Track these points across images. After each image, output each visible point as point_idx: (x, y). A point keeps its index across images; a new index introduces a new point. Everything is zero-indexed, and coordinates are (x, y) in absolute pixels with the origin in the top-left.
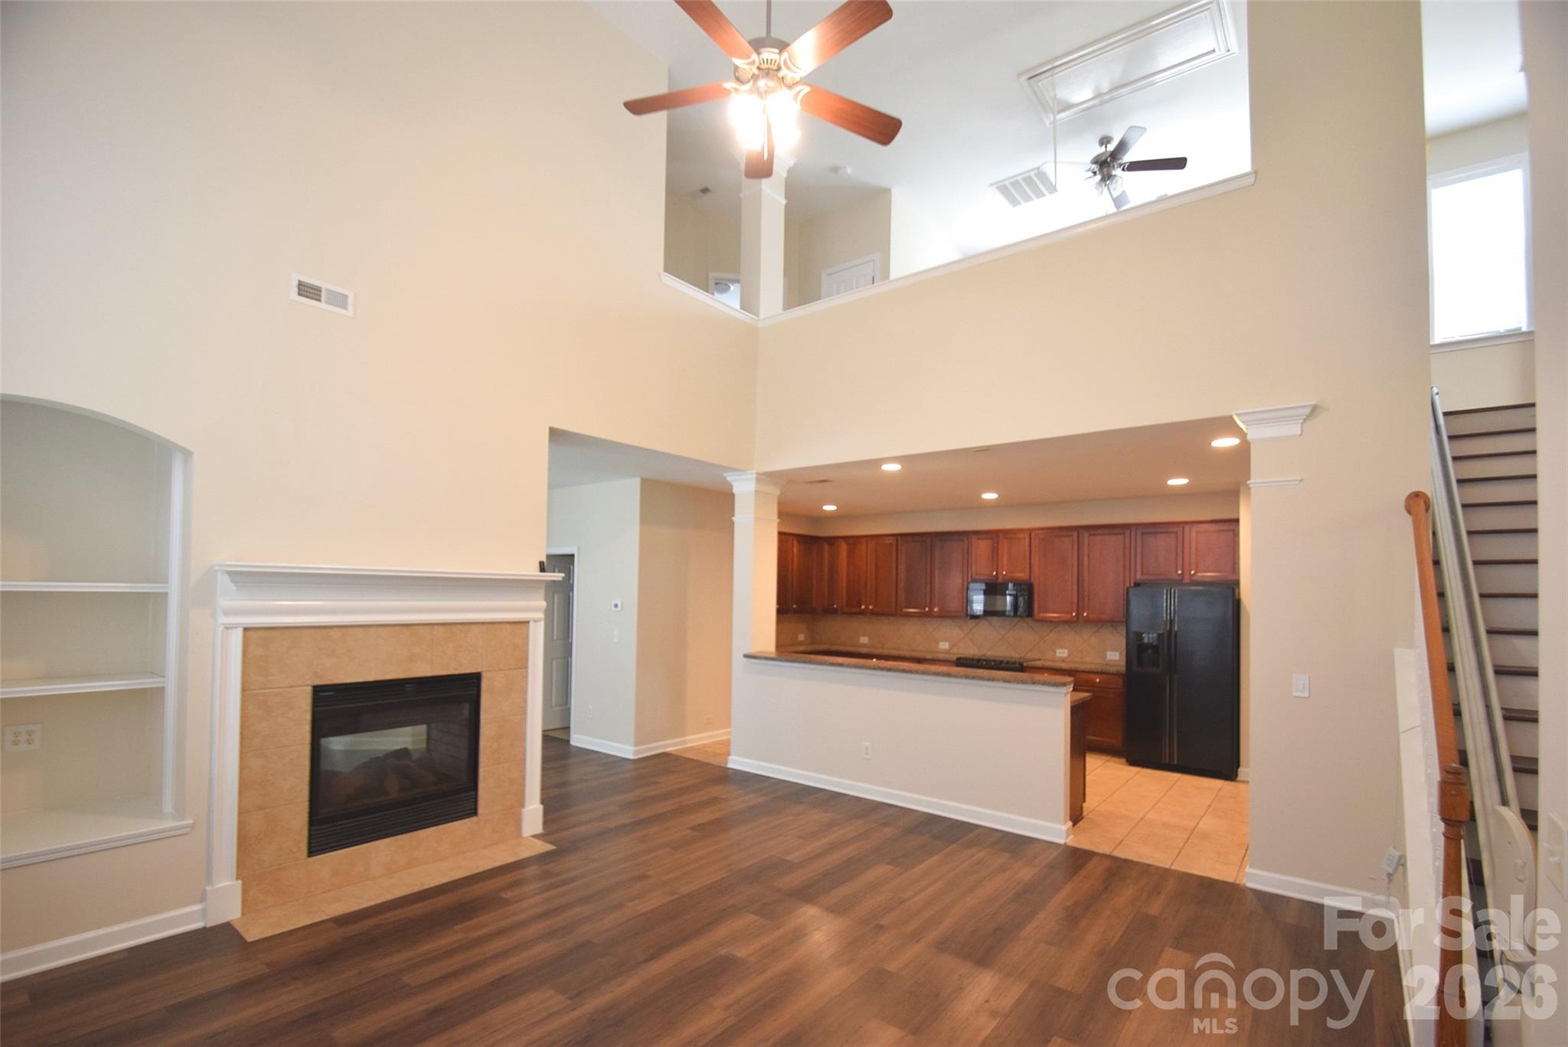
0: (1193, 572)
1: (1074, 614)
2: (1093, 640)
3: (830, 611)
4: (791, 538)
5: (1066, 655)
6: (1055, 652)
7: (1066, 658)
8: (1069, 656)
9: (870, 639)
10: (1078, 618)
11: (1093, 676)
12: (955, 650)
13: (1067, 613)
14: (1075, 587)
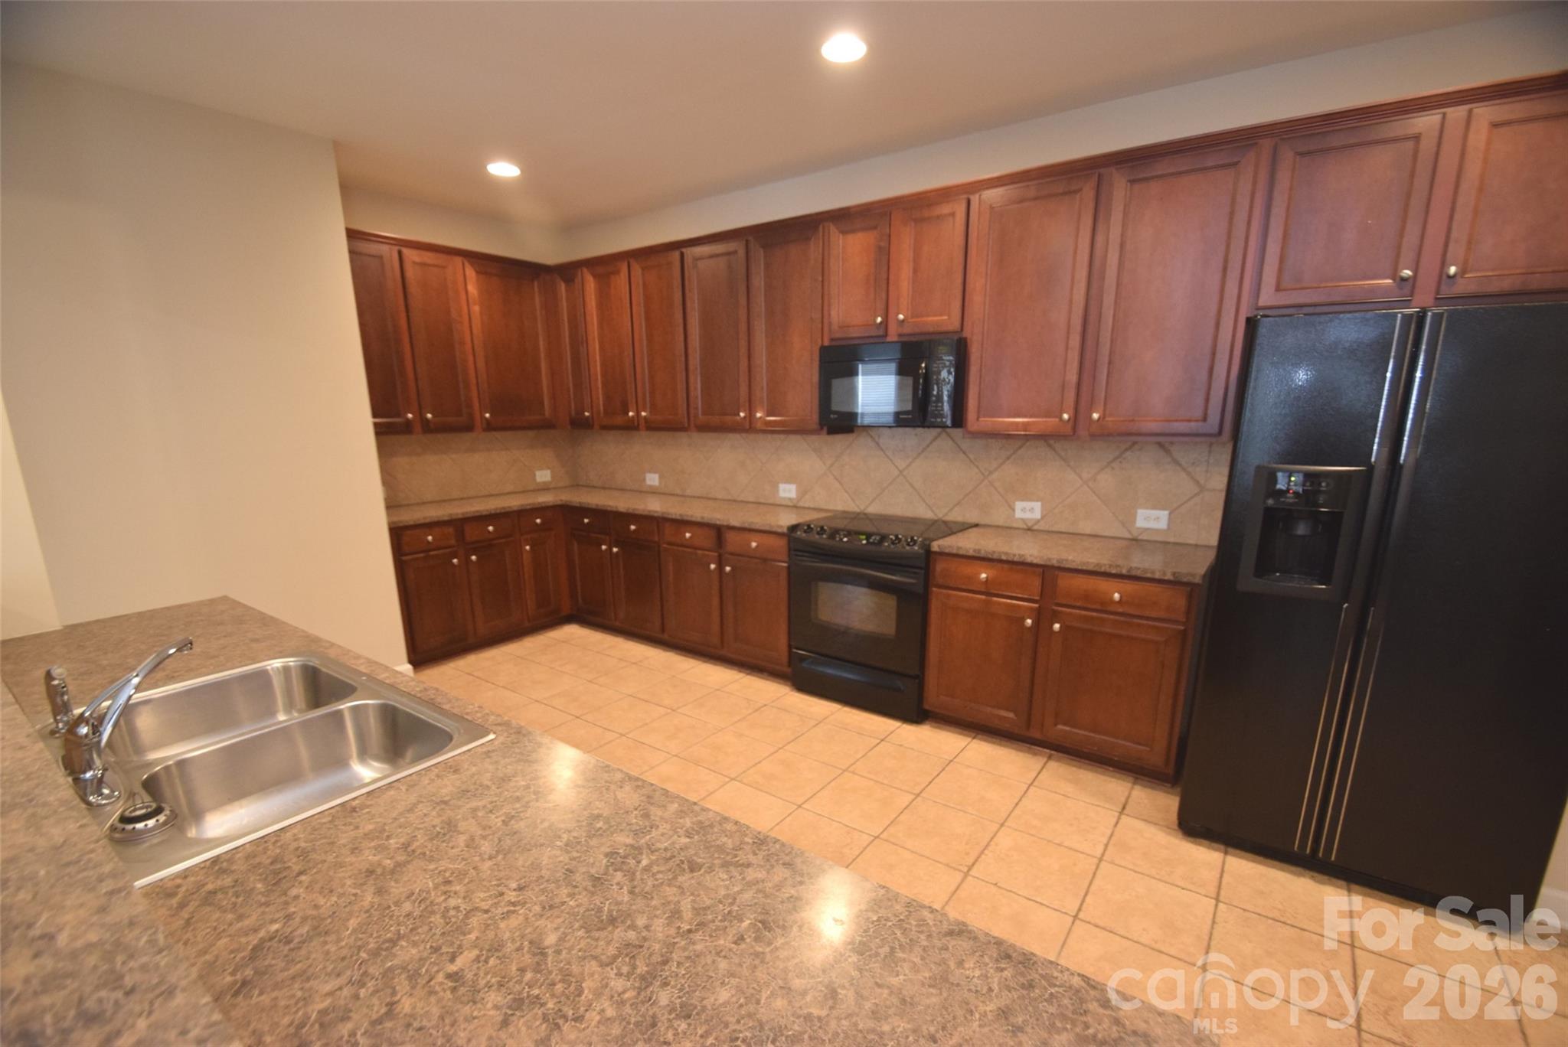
0: (1453, 270)
1: (1066, 416)
2: (1107, 480)
3: (580, 425)
4: (458, 260)
5: (1037, 515)
6: (1014, 510)
7: (1038, 521)
8: (1043, 517)
9: (661, 478)
10: (1074, 429)
11: (1103, 585)
12: (807, 502)
13: (1048, 414)
14: (1075, 341)
